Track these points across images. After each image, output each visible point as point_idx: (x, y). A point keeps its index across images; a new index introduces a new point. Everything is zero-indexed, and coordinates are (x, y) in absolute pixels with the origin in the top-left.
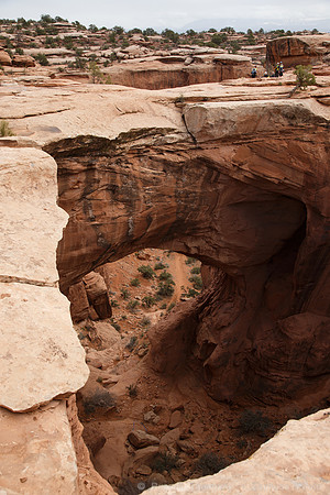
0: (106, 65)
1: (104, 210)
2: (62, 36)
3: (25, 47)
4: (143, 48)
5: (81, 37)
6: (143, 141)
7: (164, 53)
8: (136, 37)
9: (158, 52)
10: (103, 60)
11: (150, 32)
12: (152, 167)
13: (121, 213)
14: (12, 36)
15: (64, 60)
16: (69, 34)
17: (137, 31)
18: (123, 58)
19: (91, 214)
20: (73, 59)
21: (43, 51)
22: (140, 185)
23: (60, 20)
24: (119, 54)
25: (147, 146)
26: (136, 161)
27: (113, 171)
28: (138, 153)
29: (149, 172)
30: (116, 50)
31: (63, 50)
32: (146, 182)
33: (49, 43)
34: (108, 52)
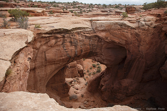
0: (87, 12)
1: (69, 47)
2: (77, 6)
3: (68, 8)
4: (97, 9)
5: (82, 6)
6: (79, 30)
7: (103, 10)
8: (96, 6)
9: (101, 10)
10: (87, 11)
11: (100, 5)
12: (82, 37)
13: (73, 49)
14: (65, 6)
15: (77, 11)
16: (79, 5)
17: (96, 4)
18: (92, 11)
19: (65, 48)
20: (79, 11)
21: (72, 9)
22: (78, 42)
23: (77, 2)
24: (91, 10)
25: (81, 32)
26: (77, 35)
27: (71, 38)
28: (78, 33)
29: (81, 38)
30: (90, 9)
31: (77, 9)
32: (80, 41)
33: (74, 8)
34: (88, 10)
